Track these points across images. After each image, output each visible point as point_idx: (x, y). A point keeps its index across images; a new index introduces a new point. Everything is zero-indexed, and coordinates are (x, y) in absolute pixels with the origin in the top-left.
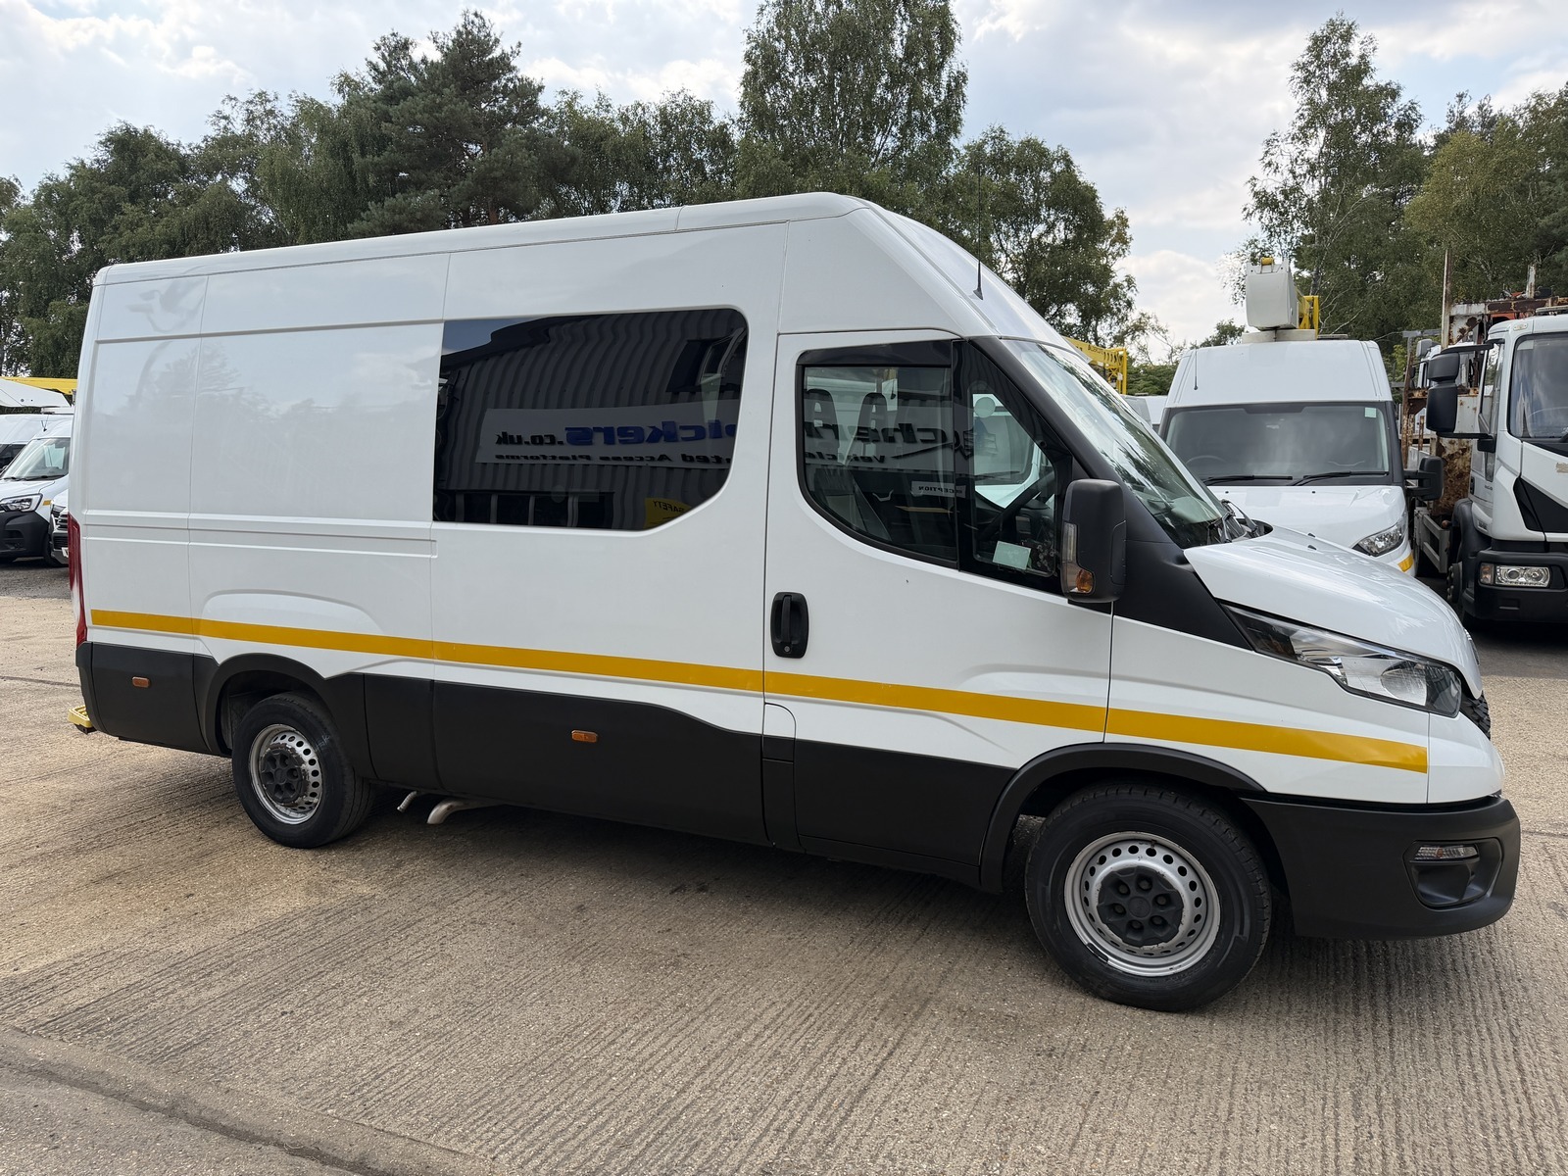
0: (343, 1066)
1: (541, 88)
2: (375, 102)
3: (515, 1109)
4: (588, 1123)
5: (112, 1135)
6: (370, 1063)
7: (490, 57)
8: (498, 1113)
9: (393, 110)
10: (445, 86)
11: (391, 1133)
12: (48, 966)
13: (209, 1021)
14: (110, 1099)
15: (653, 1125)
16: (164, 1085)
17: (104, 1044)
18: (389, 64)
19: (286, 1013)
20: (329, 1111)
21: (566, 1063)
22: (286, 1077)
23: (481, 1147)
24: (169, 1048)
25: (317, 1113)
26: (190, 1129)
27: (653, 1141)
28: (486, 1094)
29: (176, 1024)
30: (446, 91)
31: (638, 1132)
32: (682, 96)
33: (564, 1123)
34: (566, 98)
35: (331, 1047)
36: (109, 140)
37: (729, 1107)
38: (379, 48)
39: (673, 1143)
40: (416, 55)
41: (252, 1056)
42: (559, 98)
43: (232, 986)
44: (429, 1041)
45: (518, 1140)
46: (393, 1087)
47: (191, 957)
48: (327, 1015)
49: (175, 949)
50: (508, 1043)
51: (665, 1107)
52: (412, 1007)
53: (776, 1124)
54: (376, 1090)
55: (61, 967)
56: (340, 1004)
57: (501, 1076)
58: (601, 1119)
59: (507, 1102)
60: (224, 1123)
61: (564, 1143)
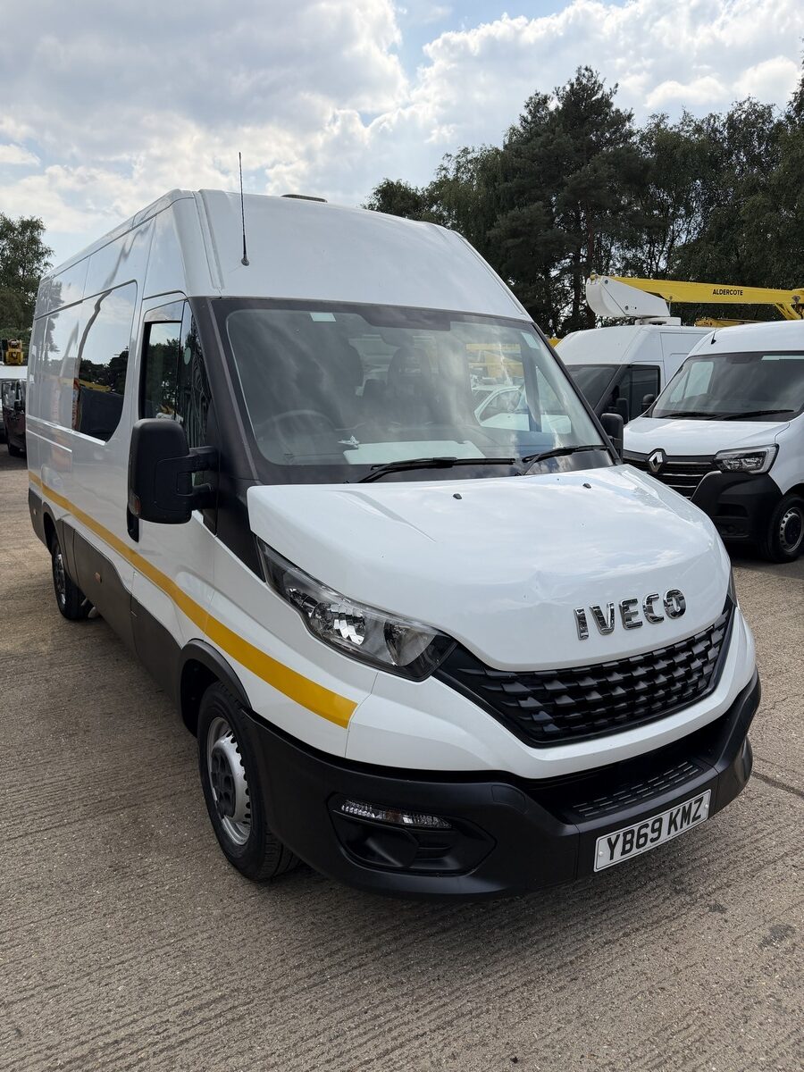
1: (629, 117)
2: (519, 143)
7: (593, 99)
18: (534, 116)
32: (748, 104)
34: (656, 121)
38: (528, 106)
40: (551, 106)
42: (648, 121)
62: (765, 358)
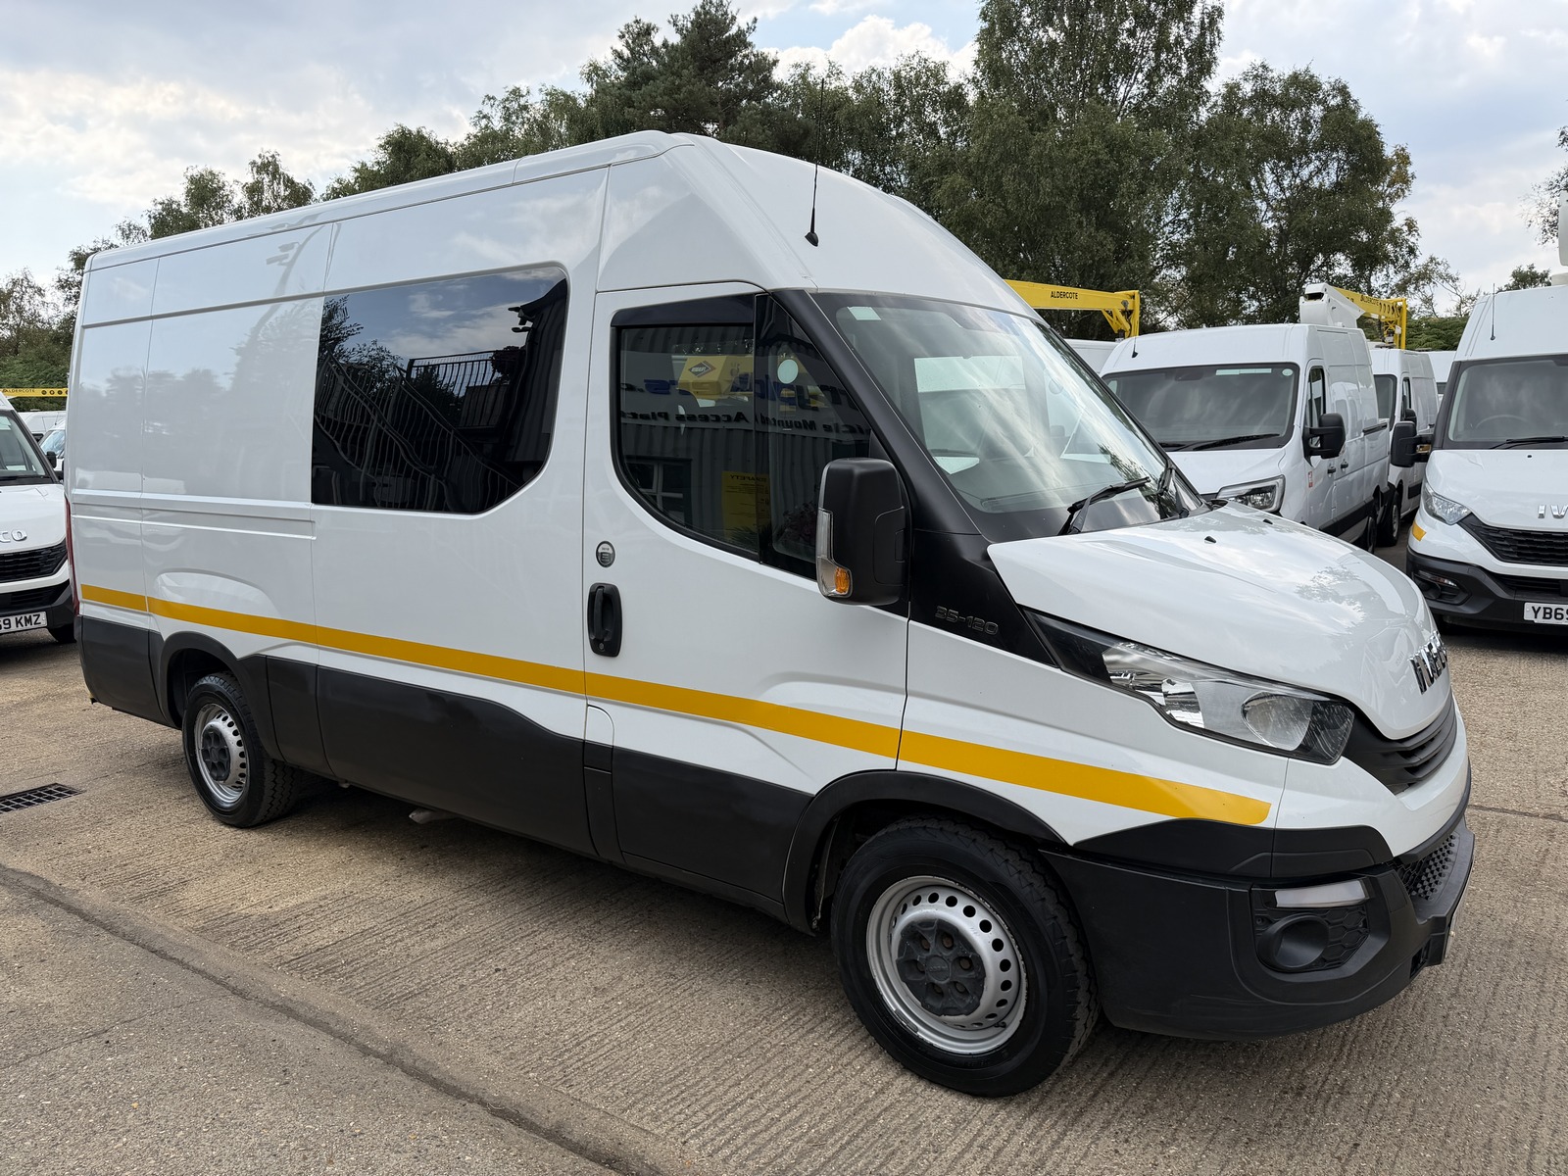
0: (547, 1029)
1: (775, 62)
2: (619, 89)
3: (710, 1092)
4: (781, 1116)
5: (336, 1077)
6: (573, 1029)
7: (727, 35)
8: (692, 1095)
9: (636, 95)
10: (684, 67)
11: (588, 1105)
12: (297, 906)
13: (430, 972)
14: (337, 1040)
15: (848, 1126)
16: (385, 1031)
17: (336, 986)
18: (632, 51)
19: (499, 970)
20: (531, 1075)
21: (763, 1048)
22: (494, 1035)
23: (672, 1129)
24: (392, 995)
25: (519, 1076)
26: (404, 1078)
27: (848, 1143)
28: (681, 1073)
29: (401, 971)
30: (685, 72)
31: (833, 1131)
32: (917, 59)
33: (756, 1113)
34: (799, 71)
35: (538, 1009)
36: (387, 143)
37: (930, 1114)
38: (624, 36)
39: (869, 1148)
40: (657, 40)
41: (465, 1010)
42: (792, 71)
43: (453, 939)
44: (630, 1011)
45: (709, 1125)
46: (592, 1057)
47: (419, 907)
48: (536, 975)
49: (406, 898)
50: (706, 1020)
51: (861, 1108)
52: (617, 974)
53: (980, 1139)
54: (576, 1058)
55: (307, 908)
56: (550, 965)
57: (697, 1056)
58: (795, 1113)
59: (702, 1084)
60: (434, 1076)
61: (755, 1135)
62: (1220, 373)
